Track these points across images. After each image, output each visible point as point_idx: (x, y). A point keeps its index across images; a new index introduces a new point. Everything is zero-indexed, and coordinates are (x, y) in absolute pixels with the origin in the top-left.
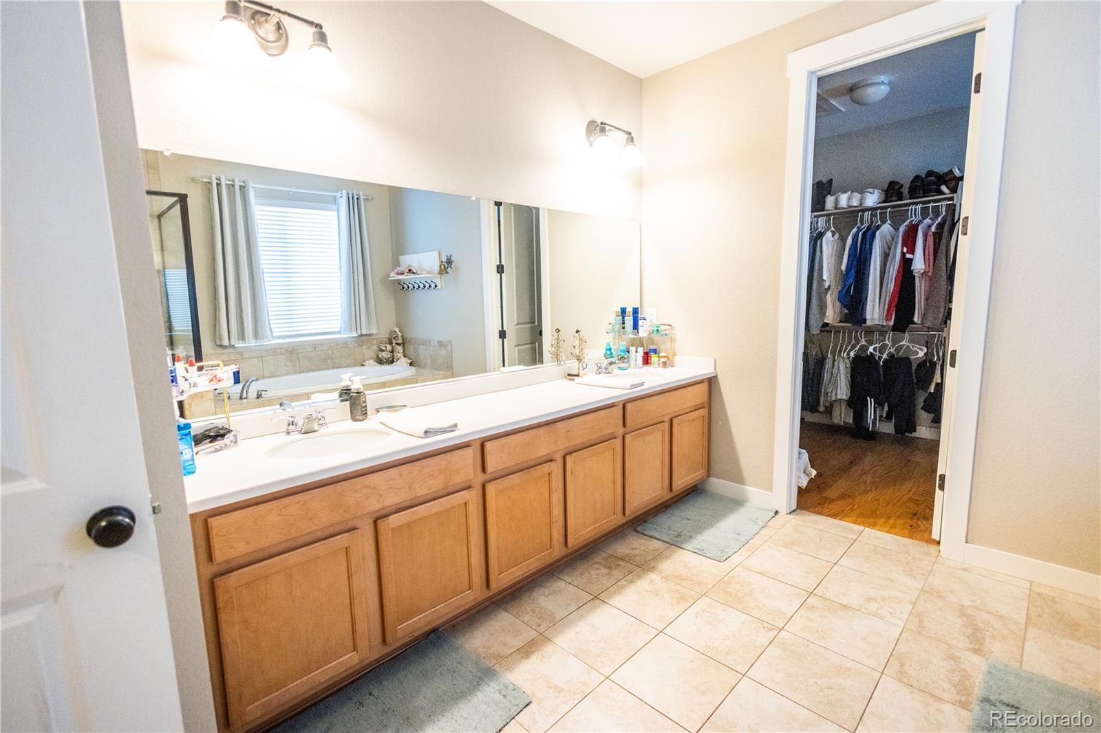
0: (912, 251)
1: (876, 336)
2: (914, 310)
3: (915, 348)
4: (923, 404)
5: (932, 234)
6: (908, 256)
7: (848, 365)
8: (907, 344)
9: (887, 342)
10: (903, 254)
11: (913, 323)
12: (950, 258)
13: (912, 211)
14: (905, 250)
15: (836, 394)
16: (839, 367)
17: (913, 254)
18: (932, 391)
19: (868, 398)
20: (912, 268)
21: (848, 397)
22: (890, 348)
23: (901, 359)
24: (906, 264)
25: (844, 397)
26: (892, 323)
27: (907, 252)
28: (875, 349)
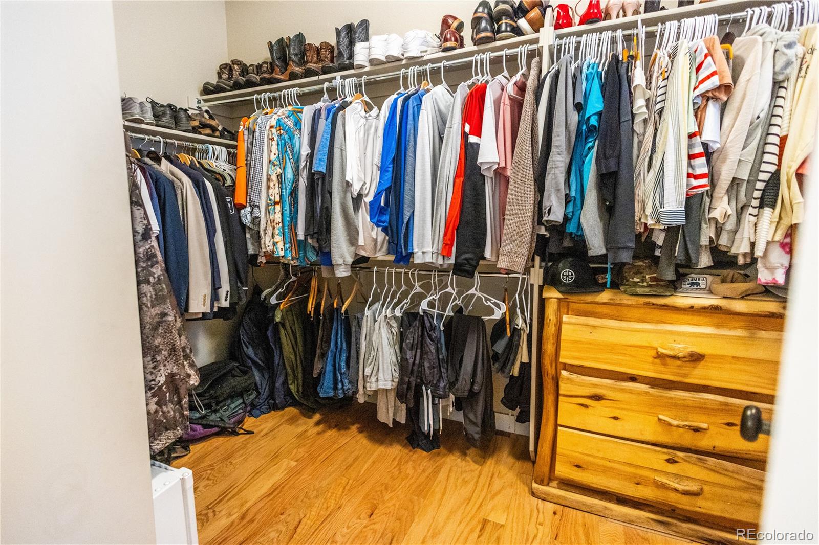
0: (477, 131)
1: (434, 279)
2: (485, 235)
3: (489, 303)
4: (503, 395)
5: (507, 102)
6: (473, 139)
7: (395, 330)
8: (479, 294)
9: (449, 289)
10: (465, 136)
11: (484, 258)
12: (537, 143)
13: (476, 66)
14: (467, 128)
15: (377, 380)
16: (380, 333)
17: (480, 136)
18: (516, 374)
19: (424, 387)
20: (479, 160)
21: (395, 385)
22: (455, 299)
23: (470, 317)
24: (469, 152)
25: (389, 385)
26: (452, 261)
27: (471, 133)
28: (431, 305)
